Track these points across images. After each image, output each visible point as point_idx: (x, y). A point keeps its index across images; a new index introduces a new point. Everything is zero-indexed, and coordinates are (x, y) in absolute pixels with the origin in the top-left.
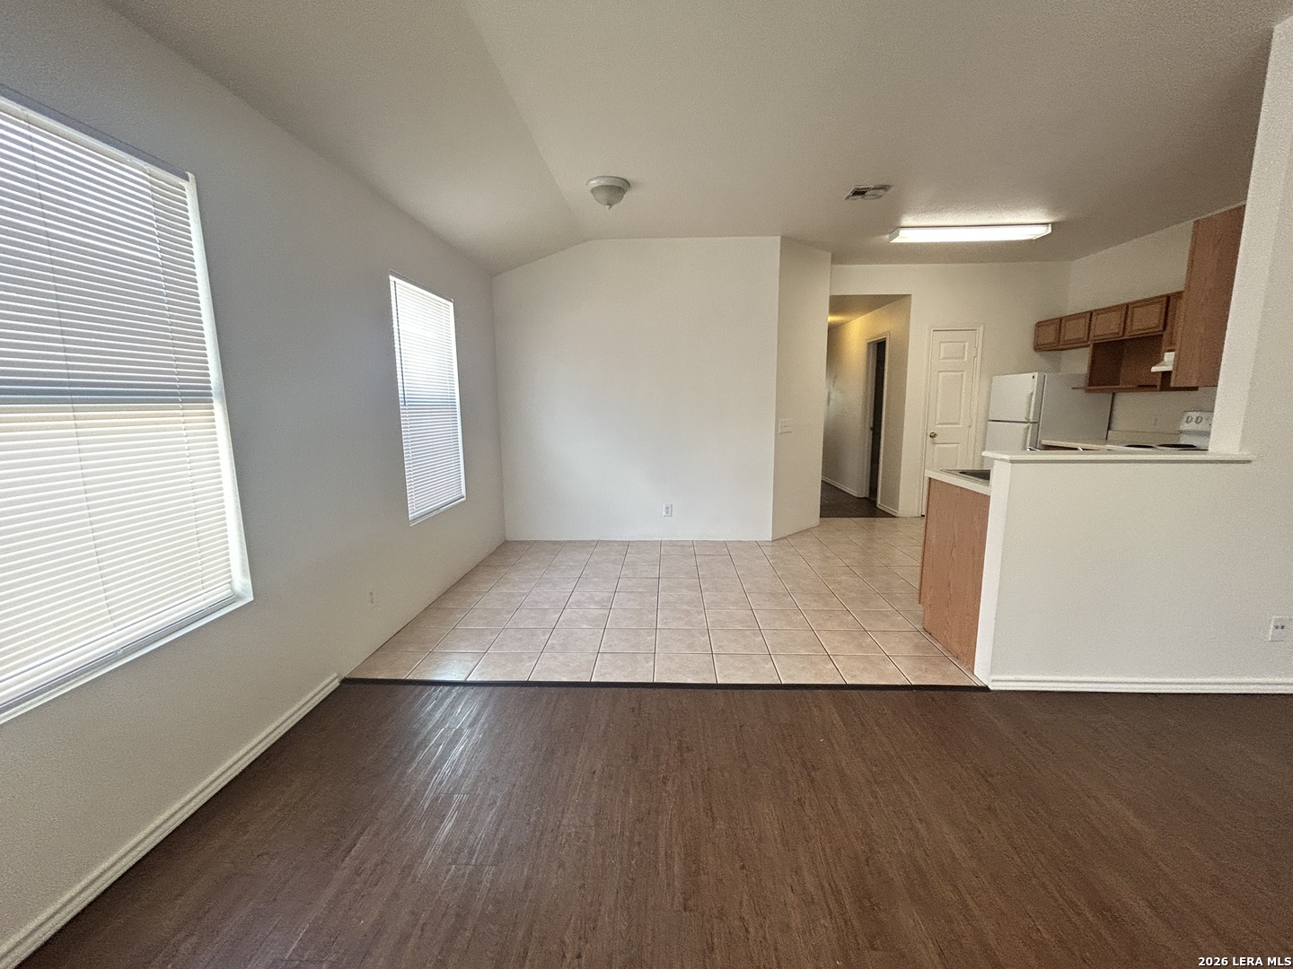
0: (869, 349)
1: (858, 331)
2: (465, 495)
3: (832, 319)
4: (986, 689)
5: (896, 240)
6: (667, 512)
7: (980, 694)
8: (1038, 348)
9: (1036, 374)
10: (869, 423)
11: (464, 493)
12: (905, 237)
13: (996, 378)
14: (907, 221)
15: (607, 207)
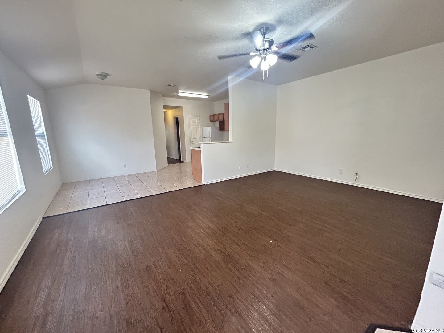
0: (174, 119)
1: (171, 114)
2: (52, 167)
3: (164, 110)
4: (204, 185)
5: (178, 95)
6: (125, 167)
7: (203, 186)
8: (211, 121)
9: (210, 127)
10: (176, 139)
11: (52, 166)
12: (180, 94)
13: (203, 128)
14: (180, 91)
15: (102, 80)
